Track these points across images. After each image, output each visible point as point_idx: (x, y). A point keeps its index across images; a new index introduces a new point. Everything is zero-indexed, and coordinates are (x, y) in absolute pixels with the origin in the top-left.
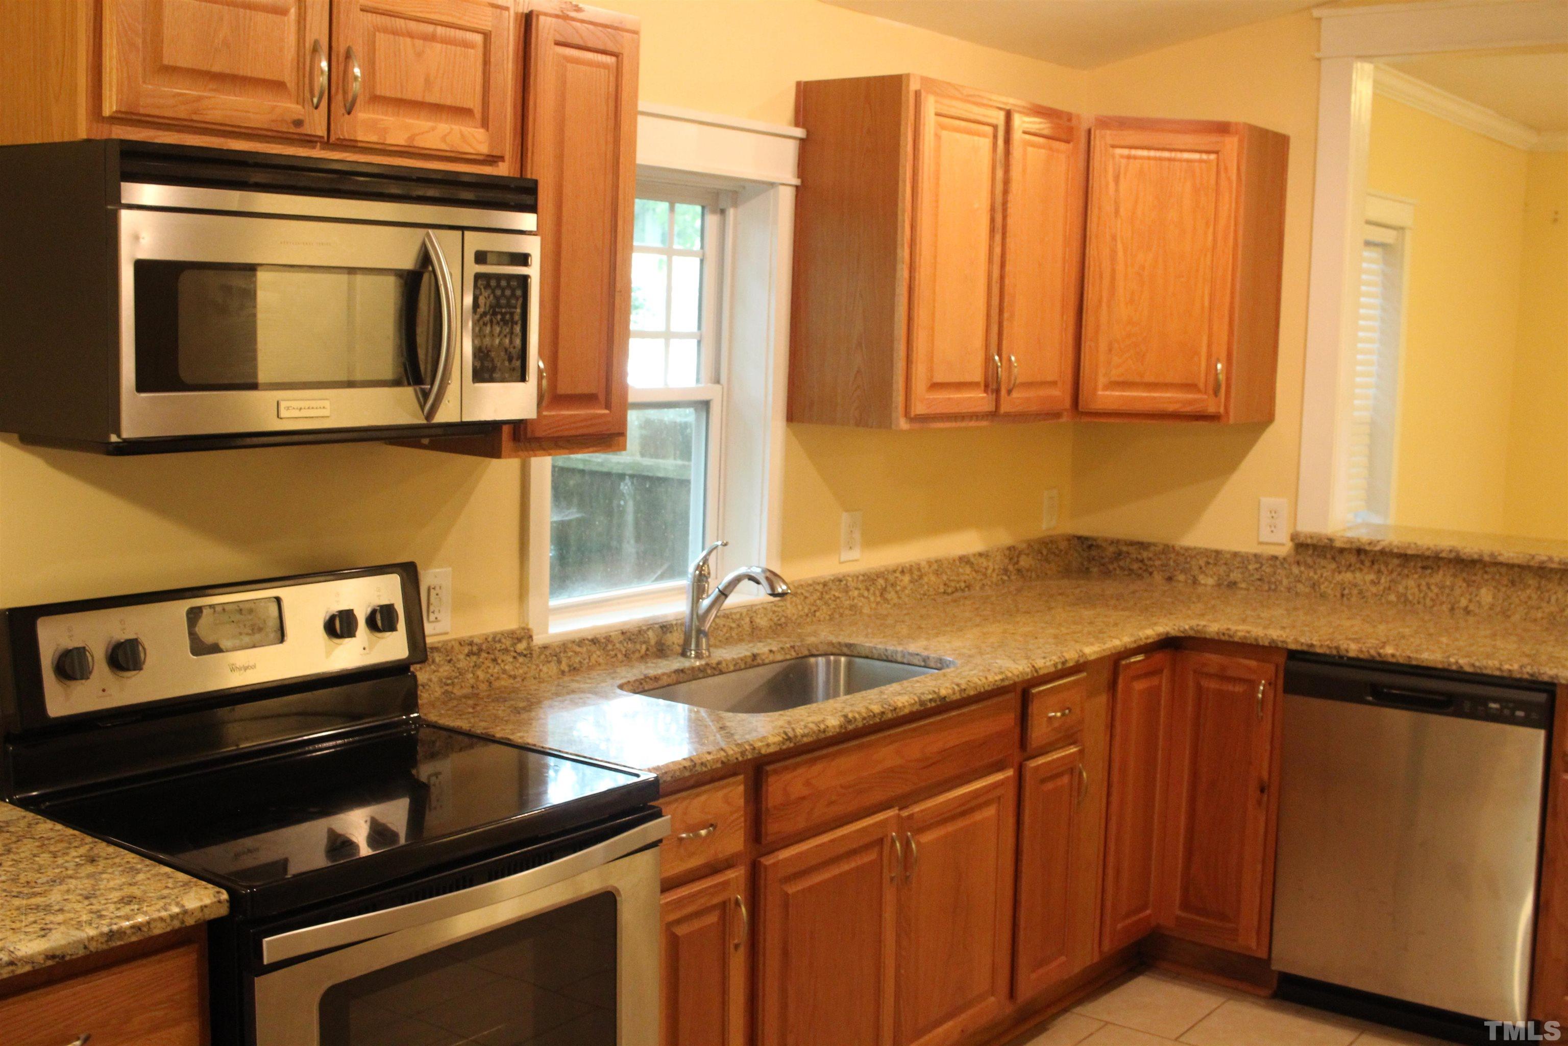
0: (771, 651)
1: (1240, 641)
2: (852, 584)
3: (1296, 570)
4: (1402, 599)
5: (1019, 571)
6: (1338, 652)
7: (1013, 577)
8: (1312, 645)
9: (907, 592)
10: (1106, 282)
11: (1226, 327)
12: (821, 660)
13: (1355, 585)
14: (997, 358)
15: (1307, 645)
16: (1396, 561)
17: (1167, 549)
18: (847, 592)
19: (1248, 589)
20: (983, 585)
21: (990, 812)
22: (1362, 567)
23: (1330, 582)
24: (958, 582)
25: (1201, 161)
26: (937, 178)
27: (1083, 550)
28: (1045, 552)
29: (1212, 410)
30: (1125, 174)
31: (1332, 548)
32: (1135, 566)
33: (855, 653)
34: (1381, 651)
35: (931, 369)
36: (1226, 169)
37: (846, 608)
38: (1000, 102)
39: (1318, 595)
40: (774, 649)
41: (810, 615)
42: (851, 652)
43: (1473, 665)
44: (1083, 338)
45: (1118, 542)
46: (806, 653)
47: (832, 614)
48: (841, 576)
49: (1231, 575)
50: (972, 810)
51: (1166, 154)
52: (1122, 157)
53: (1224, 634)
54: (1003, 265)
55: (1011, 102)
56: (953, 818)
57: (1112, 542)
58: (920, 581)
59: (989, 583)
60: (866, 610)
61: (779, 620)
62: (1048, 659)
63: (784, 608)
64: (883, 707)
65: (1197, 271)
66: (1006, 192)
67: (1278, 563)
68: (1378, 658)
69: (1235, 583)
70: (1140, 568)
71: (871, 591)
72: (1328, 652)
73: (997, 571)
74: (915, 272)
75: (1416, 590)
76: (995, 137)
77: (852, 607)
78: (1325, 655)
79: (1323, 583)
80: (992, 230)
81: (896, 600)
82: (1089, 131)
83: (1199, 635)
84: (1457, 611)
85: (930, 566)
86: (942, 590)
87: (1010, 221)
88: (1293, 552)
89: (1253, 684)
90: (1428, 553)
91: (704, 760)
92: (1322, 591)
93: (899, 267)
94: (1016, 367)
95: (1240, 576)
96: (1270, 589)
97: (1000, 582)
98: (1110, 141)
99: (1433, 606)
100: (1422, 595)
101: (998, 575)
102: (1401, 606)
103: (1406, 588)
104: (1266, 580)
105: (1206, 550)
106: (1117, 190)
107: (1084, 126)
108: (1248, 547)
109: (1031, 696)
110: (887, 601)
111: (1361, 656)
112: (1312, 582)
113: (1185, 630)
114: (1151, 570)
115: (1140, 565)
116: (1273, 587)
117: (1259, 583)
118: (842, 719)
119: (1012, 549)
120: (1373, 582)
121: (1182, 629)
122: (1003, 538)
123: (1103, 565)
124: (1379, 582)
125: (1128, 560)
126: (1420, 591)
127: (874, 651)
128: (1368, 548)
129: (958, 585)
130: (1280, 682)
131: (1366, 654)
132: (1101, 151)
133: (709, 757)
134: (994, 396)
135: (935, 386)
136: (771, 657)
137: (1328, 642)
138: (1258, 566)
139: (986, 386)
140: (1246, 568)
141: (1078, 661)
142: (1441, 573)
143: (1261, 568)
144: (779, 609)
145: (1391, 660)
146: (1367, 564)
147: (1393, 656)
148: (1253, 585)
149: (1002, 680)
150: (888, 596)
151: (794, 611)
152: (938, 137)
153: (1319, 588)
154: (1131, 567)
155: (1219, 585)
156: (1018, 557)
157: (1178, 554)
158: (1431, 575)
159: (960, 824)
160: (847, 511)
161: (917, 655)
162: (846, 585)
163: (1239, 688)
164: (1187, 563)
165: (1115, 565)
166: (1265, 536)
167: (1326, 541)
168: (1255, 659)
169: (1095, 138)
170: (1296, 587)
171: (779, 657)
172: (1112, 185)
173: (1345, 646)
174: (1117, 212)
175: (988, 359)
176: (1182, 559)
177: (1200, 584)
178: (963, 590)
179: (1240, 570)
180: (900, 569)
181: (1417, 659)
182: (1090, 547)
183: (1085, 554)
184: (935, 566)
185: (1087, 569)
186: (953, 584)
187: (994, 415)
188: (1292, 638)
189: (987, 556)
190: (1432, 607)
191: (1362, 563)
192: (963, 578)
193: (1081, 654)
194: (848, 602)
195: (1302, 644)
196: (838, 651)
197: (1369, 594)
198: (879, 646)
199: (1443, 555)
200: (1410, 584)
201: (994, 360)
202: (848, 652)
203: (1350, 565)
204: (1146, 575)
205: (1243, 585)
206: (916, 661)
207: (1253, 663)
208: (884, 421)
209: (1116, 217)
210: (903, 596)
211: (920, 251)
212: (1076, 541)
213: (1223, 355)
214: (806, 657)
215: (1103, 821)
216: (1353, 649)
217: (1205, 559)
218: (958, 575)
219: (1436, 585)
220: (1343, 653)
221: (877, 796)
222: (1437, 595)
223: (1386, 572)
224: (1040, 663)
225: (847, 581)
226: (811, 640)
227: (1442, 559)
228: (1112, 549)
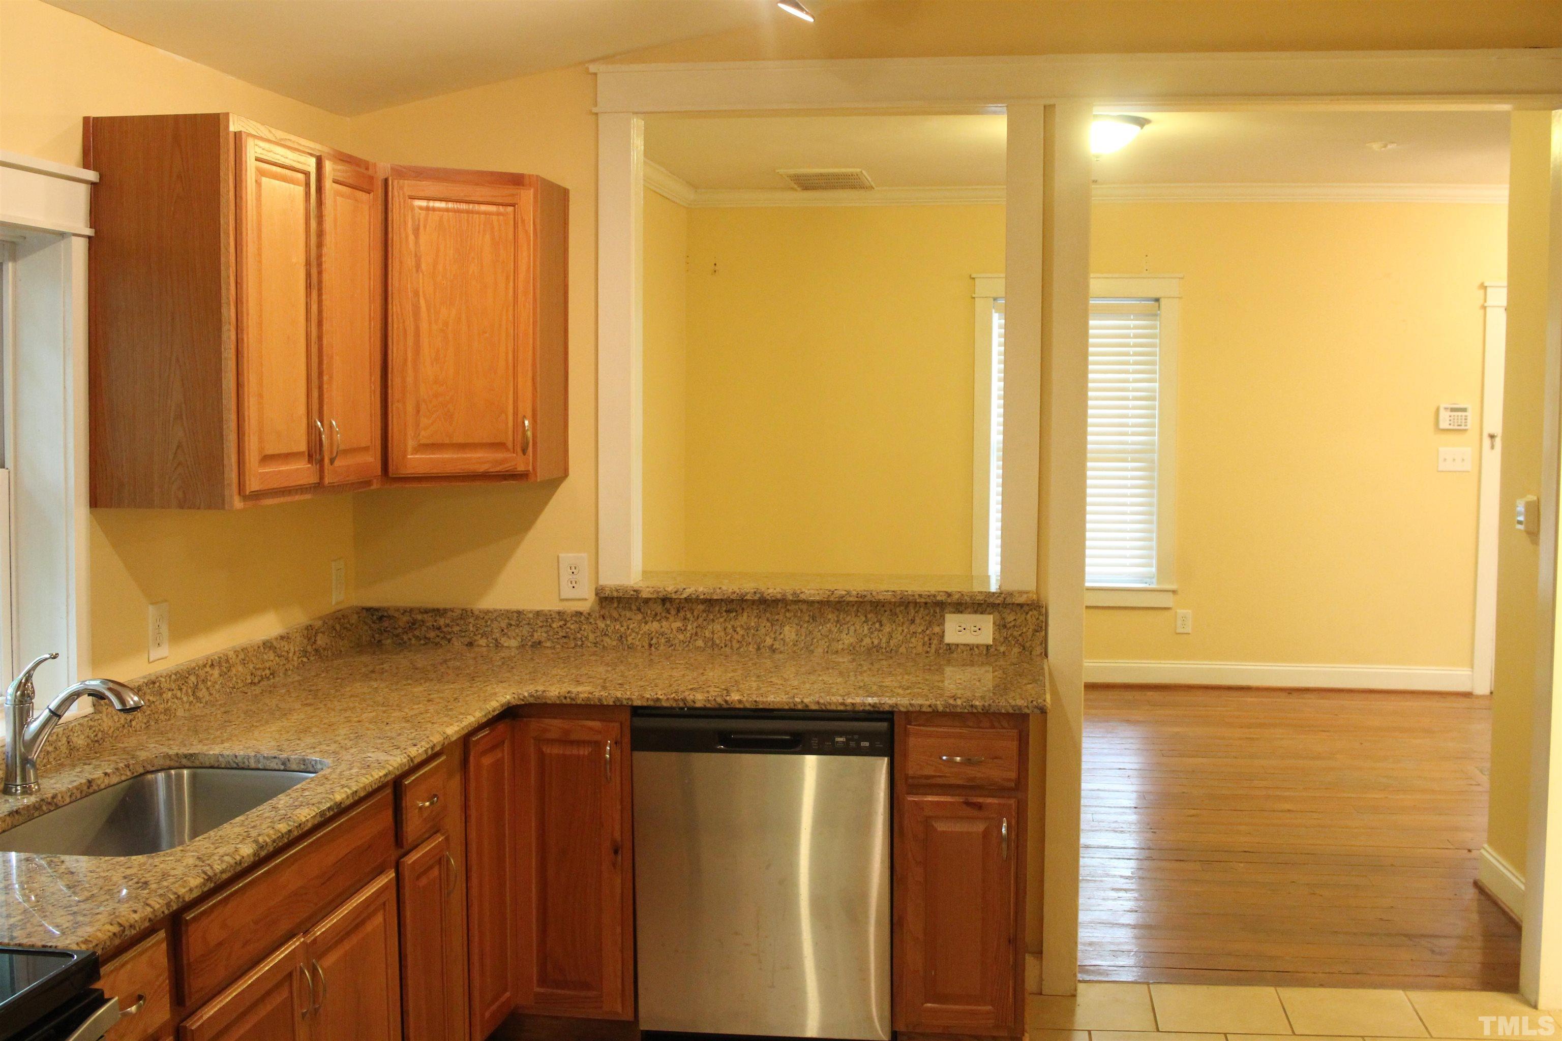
0: (106, 774)
1: (583, 703)
2: (165, 685)
3: (601, 625)
4: (710, 644)
5: (316, 650)
6: (685, 704)
7: (312, 658)
8: (658, 700)
9: (217, 687)
10: (410, 341)
11: (530, 383)
12: (161, 776)
13: (663, 634)
14: (319, 423)
15: (652, 700)
16: (701, 607)
17: (465, 614)
18: (161, 694)
19: (554, 648)
20: (286, 670)
21: (379, 919)
22: (668, 615)
23: (637, 633)
24: (264, 670)
25: (499, 214)
26: (260, 230)
27: (374, 622)
28: (338, 627)
29: (521, 468)
30: (425, 227)
31: (637, 598)
32: (432, 634)
33: (197, 763)
34: (728, 698)
35: (261, 440)
36: (523, 221)
37: (161, 713)
38: (311, 149)
39: (626, 648)
40: (109, 771)
41: (126, 725)
42: (191, 761)
43: (818, 703)
44: (390, 400)
45: (411, 610)
46: (141, 770)
47: (148, 722)
48: (153, 678)
49: (535, 634)
50: (363, 922)
51: (464, 206)
52: (421, 208)
53: (565, 698)
54: (320, 324)
55: (318, 148)
56: (348, 934)
57: (405, 611)
58: (229, 674)
59: (291, 667)
60: (180, 713)
61: (96, 735)
62: (419, 746)
63: (100, 721)
64: (288, 825)
65: (500, 325)
66: (320, 245)
67: (583, 618)
68: (725, 706)
69: (540, 643)
70: (438, 636)
71: (184, 691)
72: (674, 705)
73: (297, 654)
74: (242, 333)
75: (722, 634)
76: (308, 185)
77: (167, 711)
78: (672, 708)
79: (630, 635)
80: (309, 287)
81: (207, 698)
82: (386, 180)
83: (539, 701)
84: (763, 650)
85: (237, 656)
86: (250, 681)
87: (326, 277)
88: (597, 608)
89: (598, 746)
90: (733, 597)
91: (132, 922)
92: (629, 643)
93: (225, 328)
94: (338, 433)
95: (544, 635)
96: (576, 645)
97: (301, 665)
98: (408, 192)
99: (740, 648)
100: (728, 637)
101: (299, 658)
102: (709, 651)
103: (713, 633)
104: (572, 637)
105: (507, 611)
106: (417, 243)
107: (381, 176)
108: (550, 605)
109: (404, 788)
110: (198, 699)
111: (709, 705)
112: (618, 635)
113: (525, 697)
114: (449, 637)
115: (438, 632)
116: (579, 643)
117: (565, 640)
118: (254, 845)
119: (310, 628)
120: (679, 630)
121: (521, 697)
122: (298, 618)
123: (397, 636)
124: (685, 629)
125: (424, 628)
126: (726, 634)
127: (221, 759)
128: (674, 596)
129: (263, 674)
130: (627, 740)
131: (713, 703)
132: (400, 202)
133: (136, 917)
134: (318, 466)
135: (267, 459)
136: (107, 781)
137: (674, 695)
138: (562, 623)
139: (310, 456)
140: (550, 626)
141: (444, 743)
142: (745, 614)
143: (565, 625)
144: (96, 724)
145: (738, 706)
146: (673, 612)
147: (740, 701)
148: (559, 643)
149: (386, 775)
150: (200, 694)
151: (110, 724)
152: (258, 184)
153: (627, 640)
154: (428, 636)
155: (522, 646)
156: (316, 636)
157: (477, 618)
158: (736, 618)
159: (354, 939)
160: (152, 604)
161: (275, 758)
162: (159, 686)
163: (584, 751)
164: (487, 626)
165: (410, 635)
166: (567, 593)
167: (632, 593)
168: (598, 720)
169: (393, 188)
170: (602, 641)
171: (115, 779)
172: (411, 238)
173: (692, 697)
174: (418, 267)
175: (311, 427)
176: (482, 623)
177: (503, 646)
178: (268, 678)
179: (544, 629)
180: (210, 663)
181: (763, 703)
182: (381, 618)
183: (375, 626)
184: (242, 656)
185: (379, 641)
186: (259, 673)
187: (318, 487)
188: (636, 694)
189: (288, 638)
190: (738, 649)
191: (668, 611)
192: (267, 665)
193: (445, 736)
194: (162, 706)
195: (648, 699)
196: (177, 764)
197: (677, 641)
198: (226, 753)
199: (748, 597)
200: (717, 628)
201: (316, 426)
202: (189, 764)
203: (656, 615)
204: (443, 642)
205: (548, 644)
206: (273, 765)
207: (596, 724)
208: (216, 502)
209: (417, 271)
210: (214, 692)
211: (248, 310)
212: (365, 613)
213: (529, 413)
214: (141, 775)
215: (465, 909)
216: (699, 699)
217: (507, 621)
218: (263, 662)
219: (742, 626)
220: (691, 704)
221: (284, 926)
222: (743, 636)
223: (691, 619)
224: (413, 751)
225: (160, 682)
226: (143, 755)
227: (746, 601)
228: (405, 618)
